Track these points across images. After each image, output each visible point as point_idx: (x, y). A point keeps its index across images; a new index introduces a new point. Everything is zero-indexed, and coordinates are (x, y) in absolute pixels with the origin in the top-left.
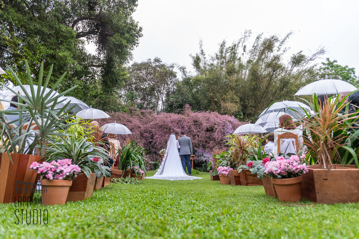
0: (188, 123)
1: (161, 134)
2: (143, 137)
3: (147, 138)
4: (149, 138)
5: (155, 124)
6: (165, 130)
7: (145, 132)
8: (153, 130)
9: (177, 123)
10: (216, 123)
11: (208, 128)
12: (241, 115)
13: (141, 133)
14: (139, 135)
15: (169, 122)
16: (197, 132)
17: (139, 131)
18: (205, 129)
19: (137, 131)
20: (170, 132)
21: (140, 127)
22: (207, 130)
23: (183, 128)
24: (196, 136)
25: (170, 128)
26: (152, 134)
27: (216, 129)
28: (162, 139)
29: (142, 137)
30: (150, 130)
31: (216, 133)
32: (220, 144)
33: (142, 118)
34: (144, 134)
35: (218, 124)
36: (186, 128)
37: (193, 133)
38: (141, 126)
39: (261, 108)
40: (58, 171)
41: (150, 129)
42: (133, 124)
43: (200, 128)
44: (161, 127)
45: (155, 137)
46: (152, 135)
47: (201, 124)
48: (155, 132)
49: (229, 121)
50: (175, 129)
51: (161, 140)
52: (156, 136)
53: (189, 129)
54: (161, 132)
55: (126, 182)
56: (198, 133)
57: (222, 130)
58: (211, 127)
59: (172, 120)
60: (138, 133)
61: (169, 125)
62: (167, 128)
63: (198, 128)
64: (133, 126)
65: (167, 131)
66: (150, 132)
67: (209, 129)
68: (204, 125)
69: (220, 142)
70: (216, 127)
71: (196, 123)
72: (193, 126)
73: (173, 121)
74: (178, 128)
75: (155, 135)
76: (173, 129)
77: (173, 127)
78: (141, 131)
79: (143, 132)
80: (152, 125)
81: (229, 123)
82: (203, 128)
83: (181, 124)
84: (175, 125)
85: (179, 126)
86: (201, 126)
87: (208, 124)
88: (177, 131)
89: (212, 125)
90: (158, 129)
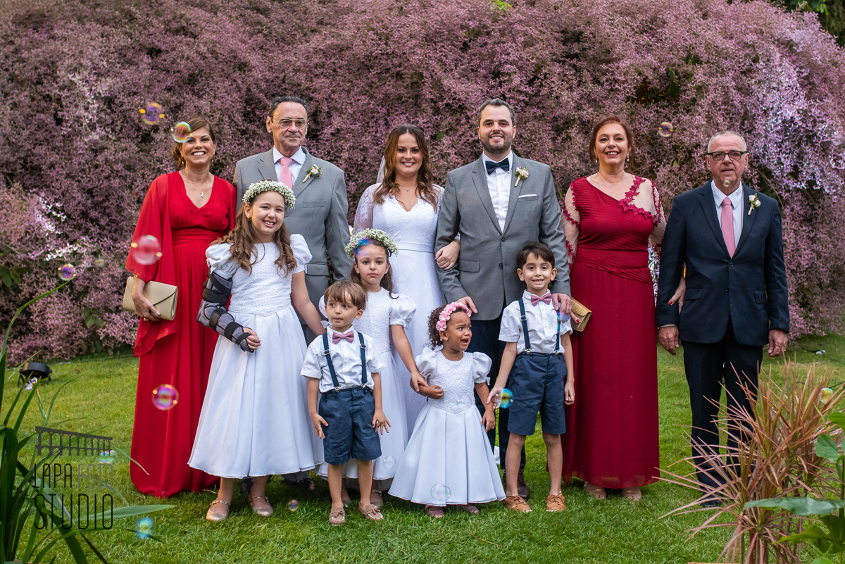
0: (528, 44)
1: (363, 113)
5: (331, 47)
6: (390, 87)
8: (318, 83)
9: (465, 47)
10: (701, 51)
11: (645, 82)
14: (238, 118)
15: (412, 36)
16: (579, 107)
17: (238, 89)
18: (630, 89)
19: (223, 87)
20: (417, 97)
21: (243, 66)
22: (644, 93)
23: (496, 74)
24: (573, 132)
25: (421, 76)
27: (700, 89)
28: (367, 140)
29: (252, 127)
31: (699, 117)
35: (713, 58)
36: (516, 80)
37: (558, 112)
38: (254, 59)
41: (302, 76)
43: (596, 81)
44: (366, 65)
45: (328, 131)
46: (313, 117)
47: (608, 57)
48: (329, 99)
49: (779, 42)
50: (448, 82)
51: (365, 149)
52: (337, 122)
53: (530, 83)
54: (364, 100)
56: (588, 113)
57: (737, 98)
58: (667, 77)
59: (434, 25)
60: (232, 101)
61: (415, 59)
62: (399, 76)
63: (587, 76)
64: (198, 59)
65: (402, 91)
67: (656, 84)
68: (624, 64)
70: (700, 75)
71: (576, 49)
72: (557, 69)
73: (438, 33)
74: (464, 75)
75: (329, 116)
76: (437, 84)
77: (440, 73)
78: (249, 90)
79: (261, 95)
80: (316, 52)
81: (778, 55)
82: (616, 81)
83: (484, 51)
84: (451, 56)
85: (476, 61)
86: (604, 67)
87: (650, 58)
88: (462, 96)
89: (676, 60)
90: (351, 77)
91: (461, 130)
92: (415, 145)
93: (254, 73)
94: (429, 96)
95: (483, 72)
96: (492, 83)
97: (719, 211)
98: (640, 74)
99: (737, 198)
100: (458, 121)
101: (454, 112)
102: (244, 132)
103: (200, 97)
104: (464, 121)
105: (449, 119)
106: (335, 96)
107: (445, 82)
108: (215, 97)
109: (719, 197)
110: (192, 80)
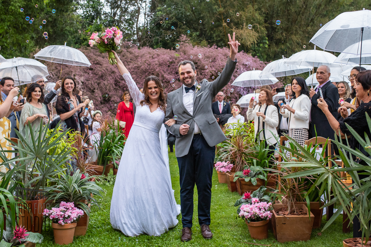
2: (119, 87)
5: (135, 67)
9: (169, 66)
12: (265, 43)
13: (115, 81)
14: (114, 85)
15: (156, 64)
17: (113, 78)
18: (209, 76)
19: (109, 78)
21: (113, 72)
25: (159, 74)
29: (117, 87)
32: (230, 98)
34: (120, 82)
39: (296, 31)
42: (104, 69)
43: (201, 74)
44: (145, 72)
49: (243, 65)
55: (109, 181)
59: (161, 61)
60: (112, 81)
61: (157, 70)
64: (103, 71)
68: (207, 71)
73: (162, 63)
74: (169, 73)
76: (163, 76)
77: (163, 73)
78: (116, 78)
79: (119, 79)
80: (132, 68)
81: (242, 68)
82: (205, 75)
83: (173, 67)
84: (166, 69)
85: (172, 70)
86: (203, 71)
87: (214, 69)
88: (169, 79)
89: (220, 69)
90: (140, 74)
91: (169, 87)
92: (155, 86)
93: (116, 74)
94: (161, 79)
95: (173, 72)
96: (176, 75)
97: (219, 106)
98: (211, 73)
99: (222, 103)
100: (168, 85)
101: (167, 83)
102: (115, 89)
103: (105, 81)
104: (169, 85)
105: (166, 84)
106: (138, 79)
107: (165, 76)
108: (108, 80)
109: (219, 103)
110: (102, 76)
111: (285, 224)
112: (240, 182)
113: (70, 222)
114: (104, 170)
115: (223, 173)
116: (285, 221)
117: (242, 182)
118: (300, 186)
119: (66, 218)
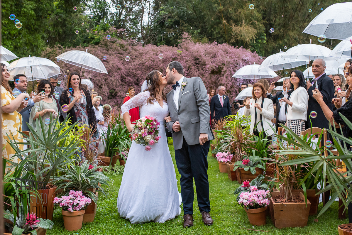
0: (186, 61)
2: (125, 83)
3: (130, 84)
4: (133, 84)
5: (140, 63)
7: (128, 76)
8: (138, 72)
10: (225, 63)
11: (213, 70)
12: (263, 39)
13: (121, 77)
14: (120, 81)
15: (160, 61)
17: (119, 74)
18: (210, 71)
19: (116, 74)
21: (119, 69)
22: (213, 72)
26: (136, 78)
27: (225, 71)
29: (123, 83)
30: (135, 73)
31: (225, 78)
32: (230, 92)
33: (121, 54)
34: (125, 79)
35: (228, 64)
38: (122, 67)
39: (293, 27)
40: (75, 204)
41: (134, 71)
42: (111, 66)
43: (202, 69)
46: (137, 80)
48: (141, 76)
49: (242, 60)
53: (187, 71)
55: (116, 172)
58: (218, 68)
59: (164, 58)
60: (118, 77)
63: (200, 68)
66: (135, 76)
67: (216, 70)
69: (230, 90)
70: (225, 68)
71: (197, 62)
72: (193, 67)
73: (165, 60)
80: (137, 65)
81: (242, 63)
82: (207, 70)
86: (204, 67)
87: (214, 64)
89: (220, 65)
93: (122, 70)
99: (222, 96)
102: (121, 84)
108: (114, 77)
111: (282, 210)
112: (240, 172)
113: (78, 209)
114: (111, 161)
115: (224, 163)
116: (282, 208)
117: (241, 171)
118: (297, 174)
119: (75, 206)
